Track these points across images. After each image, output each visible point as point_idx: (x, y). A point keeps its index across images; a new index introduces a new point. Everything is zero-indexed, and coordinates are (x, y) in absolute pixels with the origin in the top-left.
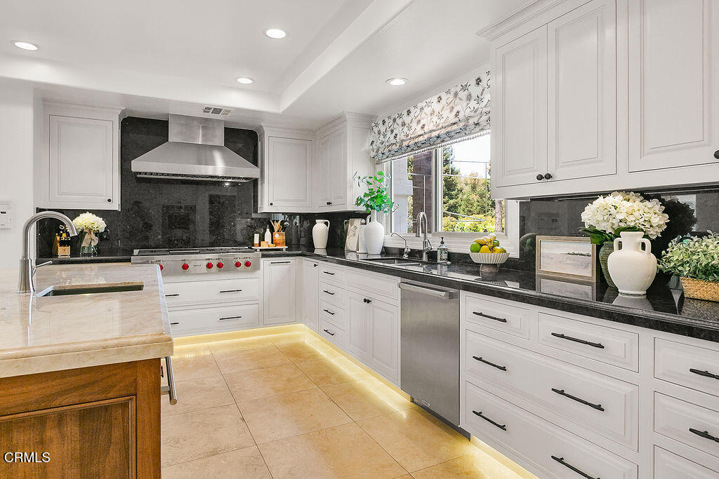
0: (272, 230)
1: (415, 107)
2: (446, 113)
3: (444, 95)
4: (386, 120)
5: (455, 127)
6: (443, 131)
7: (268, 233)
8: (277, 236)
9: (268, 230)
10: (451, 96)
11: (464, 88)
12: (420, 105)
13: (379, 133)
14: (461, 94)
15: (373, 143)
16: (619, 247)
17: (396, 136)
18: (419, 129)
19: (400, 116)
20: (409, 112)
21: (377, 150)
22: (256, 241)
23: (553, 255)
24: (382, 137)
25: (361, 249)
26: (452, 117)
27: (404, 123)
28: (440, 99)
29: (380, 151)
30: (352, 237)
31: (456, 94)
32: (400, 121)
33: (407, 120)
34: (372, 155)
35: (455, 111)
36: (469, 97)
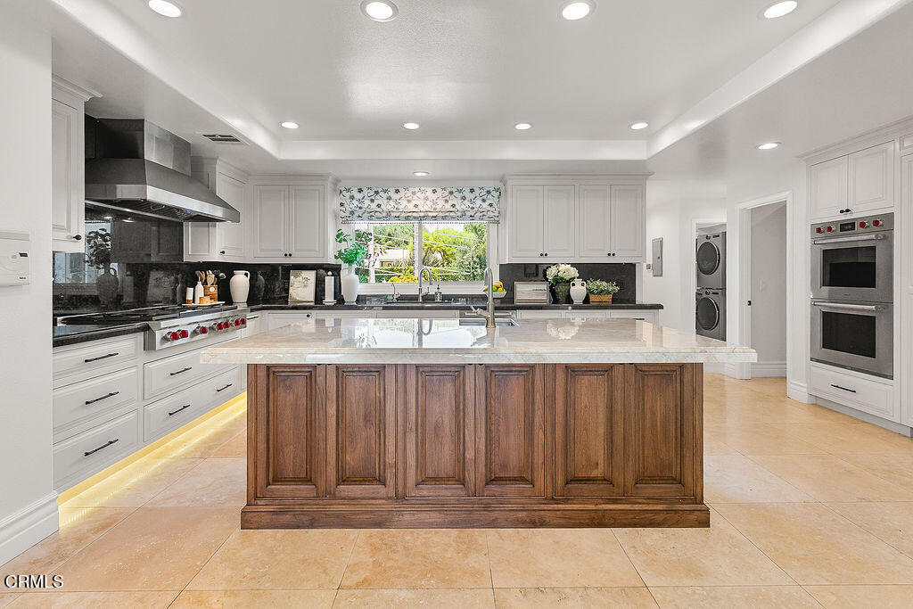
0: (205, 283)
1: (407, 189)
2: (441, 202)
3: (439, 190)
4: (365, 190)
6: (441, 214)
7: (200, 286)
9: (200, 282)
10: (447, 193)
11: (460, 191)
12: (411, 190)
13: (352, 198)
14: (456, 194)
15: (342, 205)
16: (574, 285)
17: (379, 206)
18: (411, 207)
19: (385, 191)
20: (397, 191)
21: (352, 213)
22: (190, 297)
23: (525, 291)
24: (355, 203)
25: (329, 298)
26: (448, 207)
27: (389, 198)
28: (434, 191)
29: (356, 214)
30: (302, 287)
31: (451, 193)
32: (385, 195)
33: (395, 196)
34: (343, 215)
35: (451, 203)
36: (464, 198)
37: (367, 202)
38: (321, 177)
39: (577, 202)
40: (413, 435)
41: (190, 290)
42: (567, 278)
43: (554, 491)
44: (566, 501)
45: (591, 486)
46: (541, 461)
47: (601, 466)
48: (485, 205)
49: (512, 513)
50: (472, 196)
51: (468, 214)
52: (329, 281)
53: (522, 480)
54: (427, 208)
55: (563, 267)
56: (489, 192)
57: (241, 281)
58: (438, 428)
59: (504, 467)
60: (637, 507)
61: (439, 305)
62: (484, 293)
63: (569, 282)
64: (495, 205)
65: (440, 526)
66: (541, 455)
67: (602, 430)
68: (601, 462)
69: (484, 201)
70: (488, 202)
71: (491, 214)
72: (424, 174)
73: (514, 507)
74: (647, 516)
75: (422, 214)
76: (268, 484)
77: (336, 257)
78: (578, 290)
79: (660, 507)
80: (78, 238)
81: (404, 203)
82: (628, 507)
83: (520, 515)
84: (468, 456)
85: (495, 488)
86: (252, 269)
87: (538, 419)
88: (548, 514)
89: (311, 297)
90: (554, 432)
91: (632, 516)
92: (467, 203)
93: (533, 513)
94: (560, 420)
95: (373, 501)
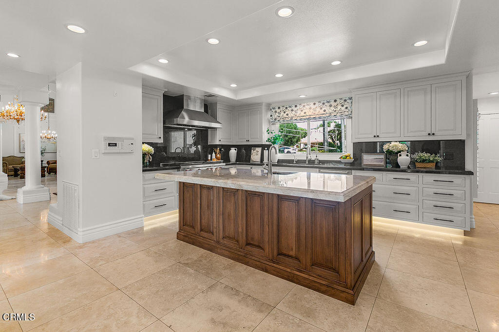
0: (216, 153)
1: (300, 105)
2: (318, 109)
3: (317, 103)
4: (281, 107)
5: (323, 115)
6: (318, 116)
7: (214, 154)
8: (218, 155)
9: (214, 153)
10: (321, 104)
11: (328, 102)
12: (303, 104)
13: (276, 112)
14: (326, 104)
15: (271, 116)
16: (400, 155)
17: (287, 115)
18: (302, 114)
19: (290, 107)
20: (296, 106)
21: (275, 119)
22: (209, 158)
23: (368, 159)
24: (277, 114)
25: (266, 161)
26: (322, 112)
27: (292, 110)
28: (315, 104)
29: (277, 120)
30: (256, 156)
31: (324, 104)
32: (290, 109)
33: (295, 109)
34: (271, 120)
35: (323, 109)
36: (331, 106)
37: (282, 113)
38: (260, 104)
39: (402, 99)
40: (221, 216)
41: (210, 156)
42: (396, 151)
43: (273, 256)
44: (278, 263)
45: (291, 260)
46: (267, 240)
47: (294, 250)
48: (343, 108)
49: (255, 261)
50: (336, 104)
51: (333, 114)
52: (266, 152)
53: (259, 247)
54: (310, 114)
55: (393, 144)
56: (345, 101)
57: (233, 152)
58: (229, 215)
59: (252, 239)
60: (311, 278)
61: (316, 166)
62: (340, 160)
63: (397, 153)
64: (349, 108)
65: (229, 258)
66: (267, 237)
67: (294, 231)
68: (294, 248)
69: (343, 106)
70: (345, 106)
71: (347, 113)
72: (304, 96)
73: (256, 259)
74: (316, 285)
75: (308, 117)
76: (184, 226)
77: (267, 141)
78: (404, 159)
79: (324, 283)
80: (160, 138)
81: (299, 112)
82: (306, 276)
83: (258, 263)
84: (239, 230)
85: (249, 247)
86: (238, 147)
87: (266, 220)
88: (268, 267)
89: (259, 160)
90: (272, 227)
91: (308, 282)
92: (332, 108)
93: (263, 264)
94: (275, 222)
95: (210, 241)
